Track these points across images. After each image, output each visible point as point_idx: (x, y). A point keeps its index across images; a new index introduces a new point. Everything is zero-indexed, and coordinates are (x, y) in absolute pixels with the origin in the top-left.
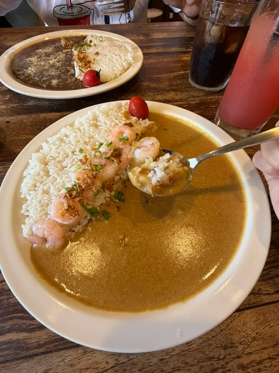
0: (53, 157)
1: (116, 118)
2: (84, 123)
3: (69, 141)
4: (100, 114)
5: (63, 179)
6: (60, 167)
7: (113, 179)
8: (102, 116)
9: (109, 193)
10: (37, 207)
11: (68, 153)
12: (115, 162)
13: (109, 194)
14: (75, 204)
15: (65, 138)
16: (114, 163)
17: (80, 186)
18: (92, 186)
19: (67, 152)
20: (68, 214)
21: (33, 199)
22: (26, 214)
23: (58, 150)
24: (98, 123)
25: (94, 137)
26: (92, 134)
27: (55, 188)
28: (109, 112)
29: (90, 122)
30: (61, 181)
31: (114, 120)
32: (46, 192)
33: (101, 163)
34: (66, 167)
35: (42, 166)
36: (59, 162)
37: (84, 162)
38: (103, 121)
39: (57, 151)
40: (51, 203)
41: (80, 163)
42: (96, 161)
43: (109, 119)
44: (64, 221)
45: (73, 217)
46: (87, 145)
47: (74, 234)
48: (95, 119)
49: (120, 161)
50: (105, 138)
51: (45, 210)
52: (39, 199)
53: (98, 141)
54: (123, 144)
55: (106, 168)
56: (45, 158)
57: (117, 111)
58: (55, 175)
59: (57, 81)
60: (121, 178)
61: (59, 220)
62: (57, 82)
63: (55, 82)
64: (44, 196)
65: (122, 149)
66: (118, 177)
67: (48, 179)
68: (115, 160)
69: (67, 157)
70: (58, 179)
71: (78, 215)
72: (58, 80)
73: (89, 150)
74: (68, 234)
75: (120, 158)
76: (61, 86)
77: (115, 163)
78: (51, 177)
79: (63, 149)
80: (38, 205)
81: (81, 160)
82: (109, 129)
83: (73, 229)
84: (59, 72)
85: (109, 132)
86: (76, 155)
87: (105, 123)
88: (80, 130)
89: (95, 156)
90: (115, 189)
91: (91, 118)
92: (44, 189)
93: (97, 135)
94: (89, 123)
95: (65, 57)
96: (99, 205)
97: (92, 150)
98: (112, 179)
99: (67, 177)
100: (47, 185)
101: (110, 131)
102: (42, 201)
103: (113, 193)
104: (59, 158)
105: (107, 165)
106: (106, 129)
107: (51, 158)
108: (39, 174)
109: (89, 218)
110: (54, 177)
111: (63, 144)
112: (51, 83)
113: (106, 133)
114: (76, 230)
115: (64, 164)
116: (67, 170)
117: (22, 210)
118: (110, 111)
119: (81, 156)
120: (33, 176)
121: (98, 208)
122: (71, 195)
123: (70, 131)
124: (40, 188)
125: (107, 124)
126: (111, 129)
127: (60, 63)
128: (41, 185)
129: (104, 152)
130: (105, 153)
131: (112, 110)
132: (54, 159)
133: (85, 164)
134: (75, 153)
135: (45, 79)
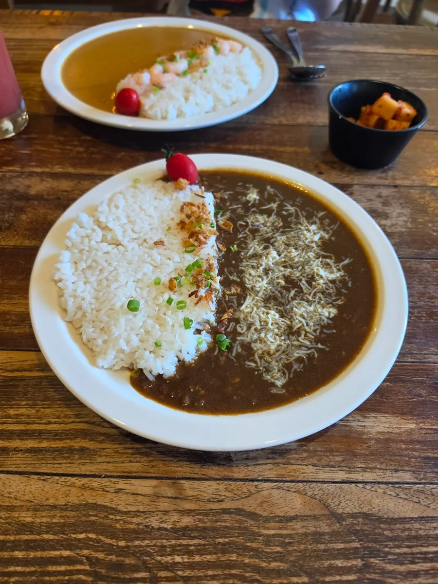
59: (249, 196)
62: (248, 194)
63: (253, 194)
72: (247, 198)
76: (240, 184)
84: (249, 221)
95: (243, 272)
112: (261, 193)
127: (251, 252)
135: (274, 206)
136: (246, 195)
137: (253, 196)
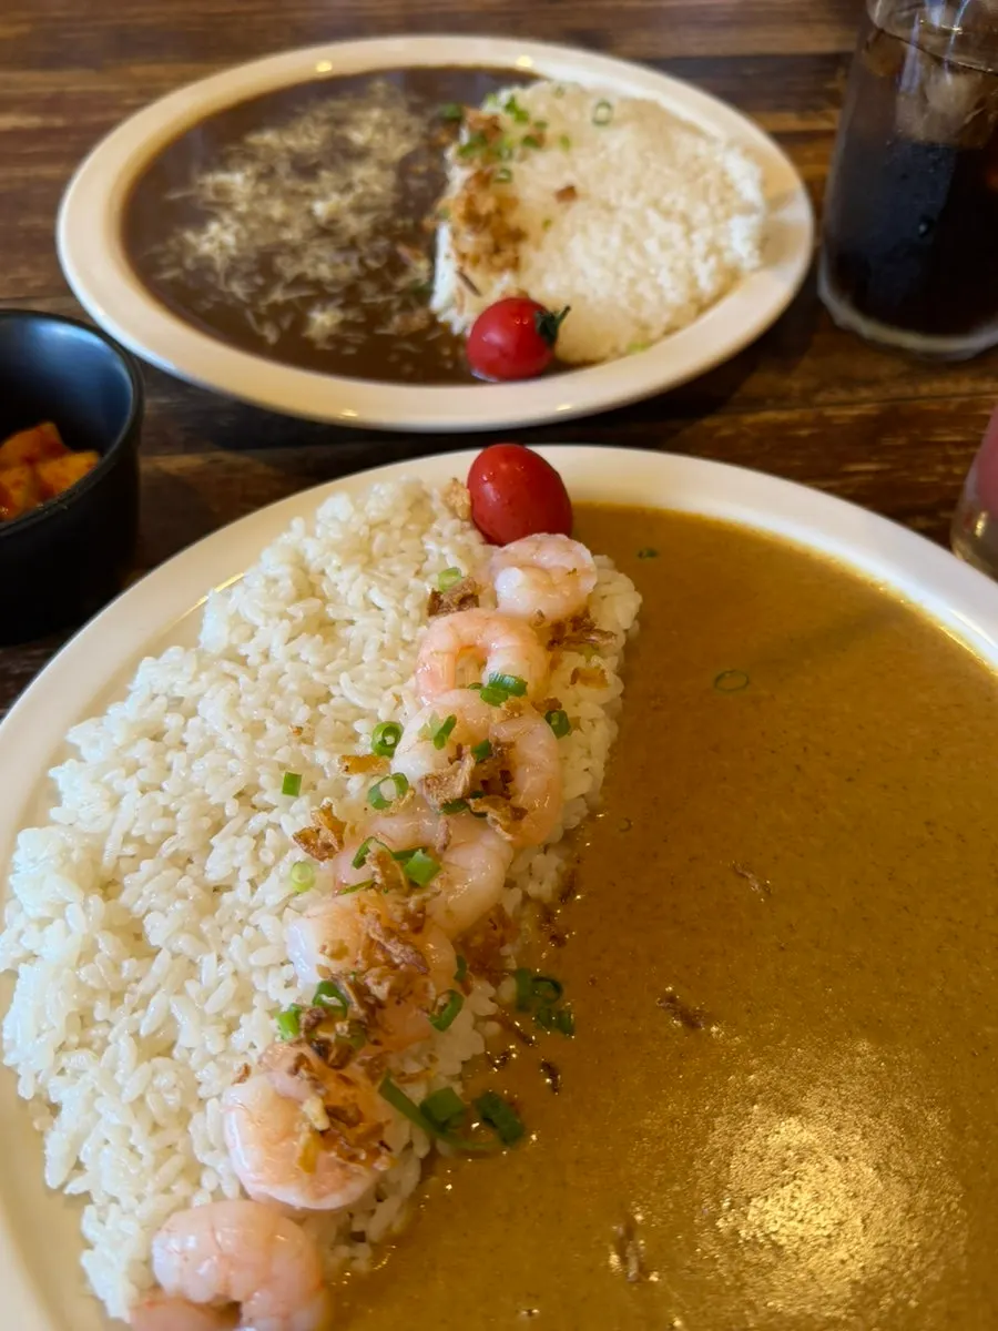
0: (141, 840)
1: (417, 567)
2: (259, 620)
3: (203, 733)
4: (330, 562)
5: (231, 959)
6: (193, 892)
7: (499, 908)
8: (339, 569)
9: (491, 991)
10: (132, 1141)
11: (221, 806)
12: (495, 821)
13: (492, 1000)
14: (354, 1096)
15: (172, 721)
16: (486, 827)
17: (361, 991)
18: (424, 980)
19: (213, 800)
20: (333, 1154)
21: (95, 1094)
22: (75, 1187)
23: (161, 799)
24: (331, 612)
25: (335, 691)
26: (316, 676)
27: (202, 1013)
28: (371, 539)
29: (291, 610)
30: (226, 968)
31: (413, 582)
32: (159, 1046)
33: (419, 836)
34: (229, 888)
35: (96, 901)
36: (182, 862)
37: (328, 847)
38: (354, 598)
39: (154, 802)
40: (202, 1102)
41: (299, 854)
42: (393, 830)
43: (387, 583)
44: (320, 1196)
45: (362, 1162)
46: (309, 741)
47: (363, 1251)
48: (308, 585)
49: (519, 814)
50: (395, 688)
51: (179, 1148)
52: (130, 1094)
53: (361, 714)
54: (511, 717)
55: (453, 858)
56: (95, 853)
57: (411, 527)
58: (183, 943)
59: (336, 320)
60: (526, 898)
61: (296, 1198)
62: (336, 325)
64: (154, 1074)
65: (511, 745)
66: (517, 894)
67: (148, 970)
68: (492, 814)
69: (217, 827)
70: (208, 962)
71: (384, 1150)
72: (341, 315)
73: (327, 770)
74: (334, 1261)
75: (509, 798)
76: (351, 351)
77: (499, 829)
78: (164, 957)
79: (188, 787)
80: (136, 1128)
81: (304, 838)
82: (397, 635)
83: (357, 1227)
84: (356, 267)
85: (401, 657)
86: (268, 808)
87: (370, 605)
88: (242, 661)
89: (381, 803)
90: (512, 964)
91: (287, 585)
92: (143, 1033)
93: (344, 678)
94: (283, 616)
96: (458, 1069)
97: (347, 769)
98: (493, 914)
99: (252, 947)
100: (151, 1009)
101: (406, 644)
102: (148, 1099)
103: (509, 989)
104: (173, 838)
105: (457, 845)
106: (386, 637)
107: (130, 850)
108: (87, 954)
109: (421, 1150)
110: (175, 956)
111: (176, 758)
113: (391, 664)
114: (374, 1228)
115: (215, 869)
116: (237, 904)
117: (47, 1170)
118: (380, 537)
119: (298, 815)
120: (66, 971)
121: (458, 1088)
122: (323, 1049)
123: (195, 678)
124: (115, 1030)
125: (379, 609)
126: (408, 637)
128: (120, 1010)
129: (427, 778)
130: (432, 781)
131: (384, 524)
132: (148, 849)
133: (330, 857)
134: (256, 799)
135: (278, 295)
136: (344, 324)
137: (323, 320)
